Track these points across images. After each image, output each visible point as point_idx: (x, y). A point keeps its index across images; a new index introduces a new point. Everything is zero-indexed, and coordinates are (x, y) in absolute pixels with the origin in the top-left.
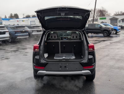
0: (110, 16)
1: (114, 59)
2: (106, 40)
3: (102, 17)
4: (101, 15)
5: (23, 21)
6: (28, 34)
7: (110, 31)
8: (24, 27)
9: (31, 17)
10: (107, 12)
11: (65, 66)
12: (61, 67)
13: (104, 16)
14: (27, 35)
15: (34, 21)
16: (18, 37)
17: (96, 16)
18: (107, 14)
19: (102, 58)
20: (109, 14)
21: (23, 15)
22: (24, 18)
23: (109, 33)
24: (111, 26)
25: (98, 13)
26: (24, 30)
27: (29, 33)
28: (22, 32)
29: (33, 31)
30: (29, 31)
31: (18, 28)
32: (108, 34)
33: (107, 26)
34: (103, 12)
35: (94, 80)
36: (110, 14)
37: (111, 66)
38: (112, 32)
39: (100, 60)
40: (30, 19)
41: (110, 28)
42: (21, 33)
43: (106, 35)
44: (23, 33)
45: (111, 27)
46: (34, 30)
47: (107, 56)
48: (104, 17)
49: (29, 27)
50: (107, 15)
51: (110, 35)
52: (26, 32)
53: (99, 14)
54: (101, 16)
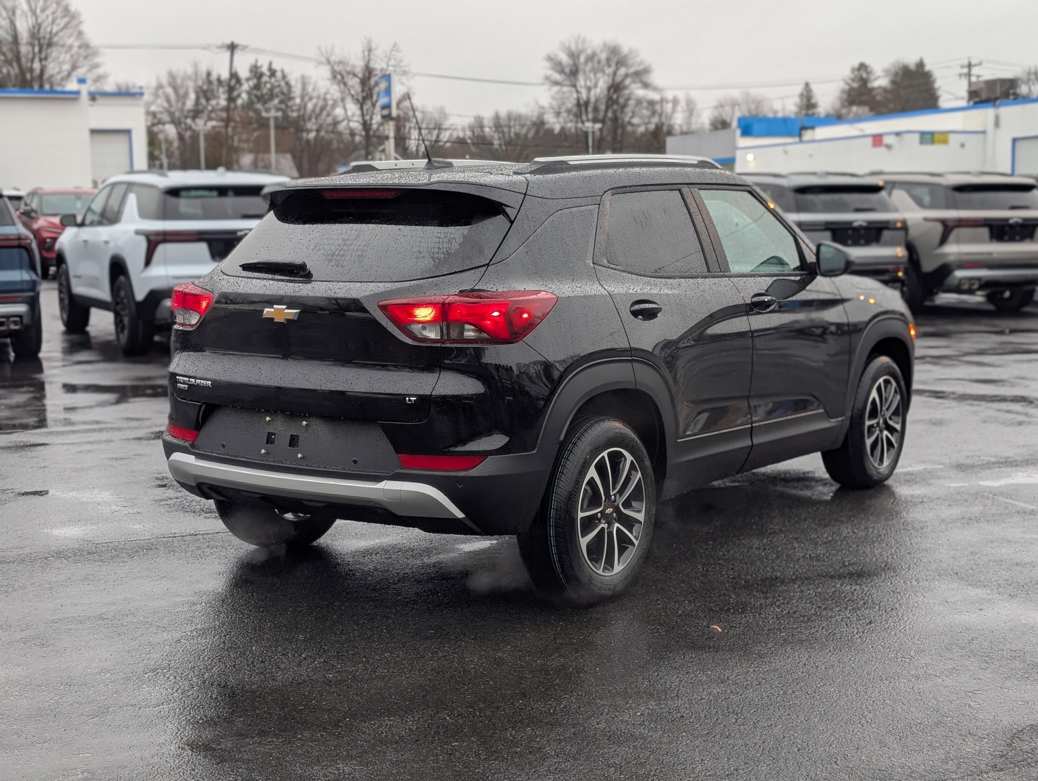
5: (928, 137)
11: (294, 437)
12: (270, 438)
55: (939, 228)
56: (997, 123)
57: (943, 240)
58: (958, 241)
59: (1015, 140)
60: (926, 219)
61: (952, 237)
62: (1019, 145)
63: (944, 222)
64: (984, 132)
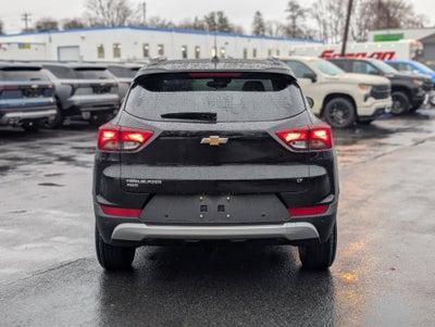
0: (422, 27)
1: (421, 199)
2: (398, 131)
3: (384, 32)
4: (382, 24)
5: (22, 46)
6: (51, 100)
7: (416, 90)
8: (37, 69)
9: (60, 27)
10: (409, 8)
11: (219, 207)
12: (204, 208)
13: (397, 26)
14: (49, 104)
15: (77, 47)
16: (9, 115)
17: (360, 25)
18: (409, 17)
19: (370, 196)
20: (417, 20)
21: (26, 17)
22: (27, 31)
23: (411, 102)
24: (422, 72)
25: (370, 14)
26: (35, 85)
27: (56, 97)
28: (26, 91)
29: (74, 89)
30: (57, 89)
31: (12, 73)
32: (411, 107)
33: (405, 69)
34: (392, 10)
35: (331, 269)
36: (422, 17)
37: (403, 222)
38: (427, 96)
39: (365, 201)
40: (54, 36)
41: (418, 79)
42: (22, 97)
43: (400, 110)
44: (33, 96)
45: (421, 75)
46: (80, 86)
47: (394, 187)
48: (392, 32)
49: (60, 71)
50: (409, 22)
51: (418, 111)
52: (44, 90)
53: (375, 16)
54: (384, 28)
55: (70, 88)
56: (50, 40)
57: (73, 93)
58: (80, 94)
59: (59, 48)
60: (63, 84)
61: (76, 92)
62: (61, 50)
63: (72, 85)
64: (44, 44)
